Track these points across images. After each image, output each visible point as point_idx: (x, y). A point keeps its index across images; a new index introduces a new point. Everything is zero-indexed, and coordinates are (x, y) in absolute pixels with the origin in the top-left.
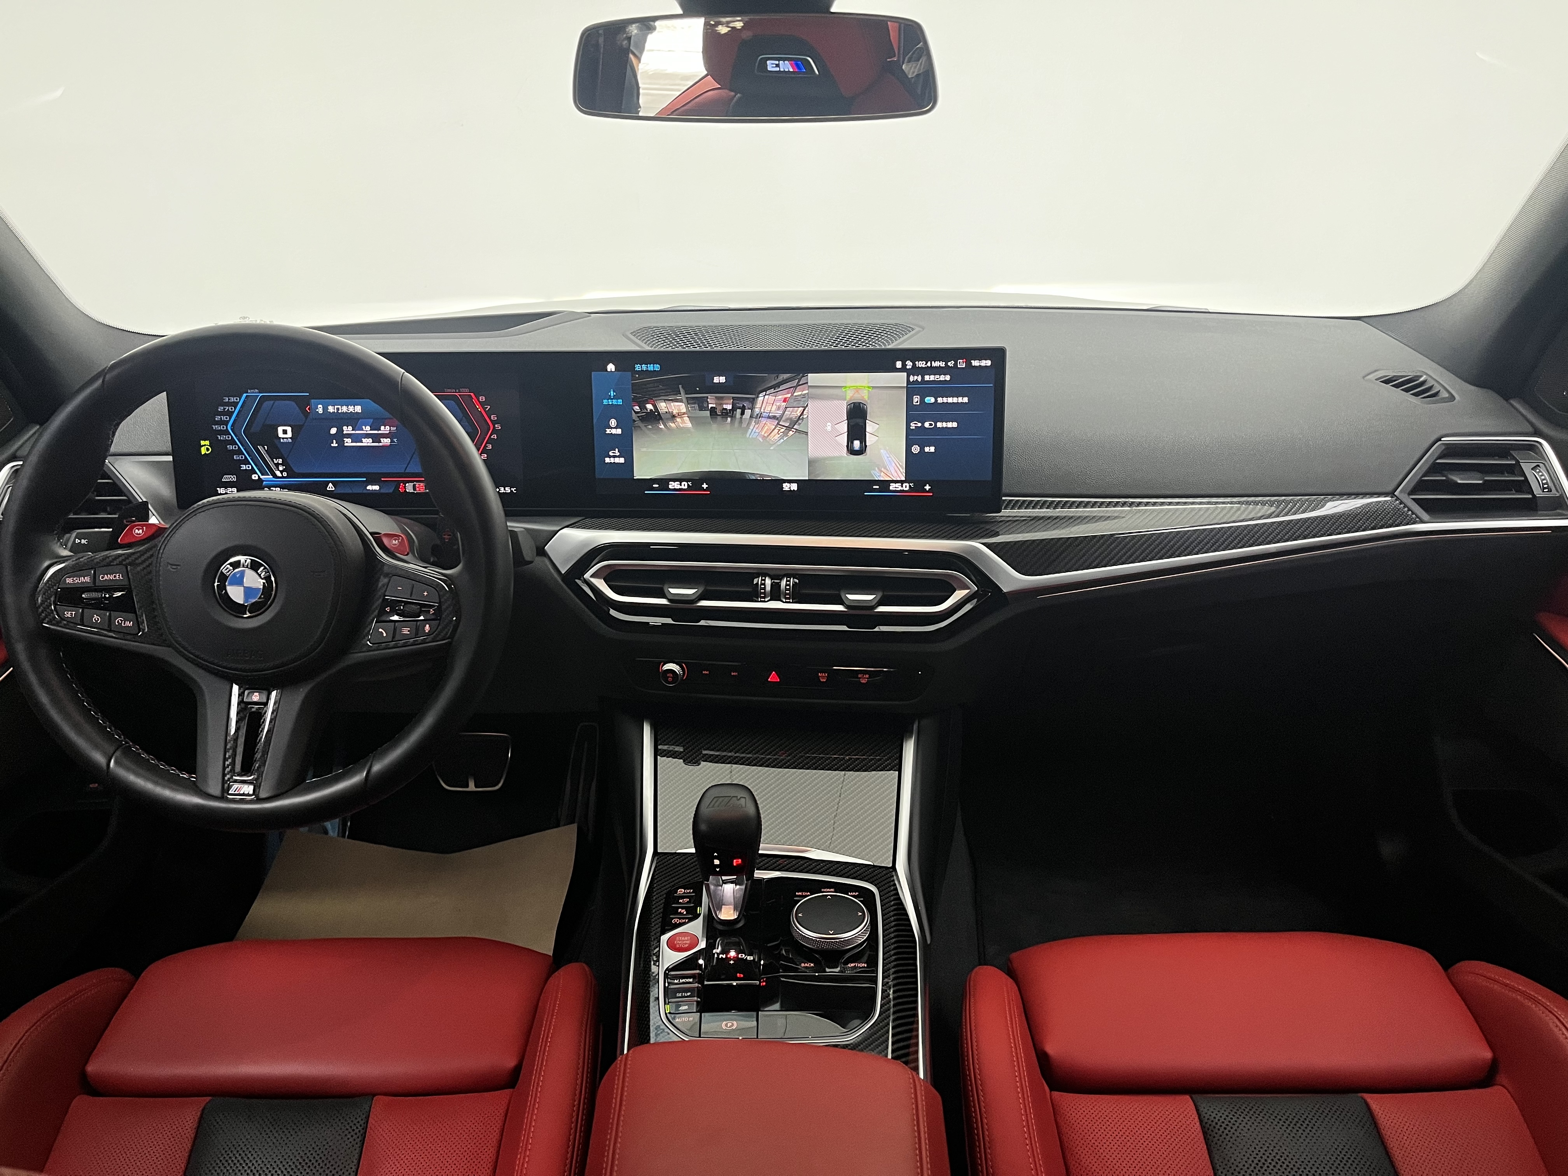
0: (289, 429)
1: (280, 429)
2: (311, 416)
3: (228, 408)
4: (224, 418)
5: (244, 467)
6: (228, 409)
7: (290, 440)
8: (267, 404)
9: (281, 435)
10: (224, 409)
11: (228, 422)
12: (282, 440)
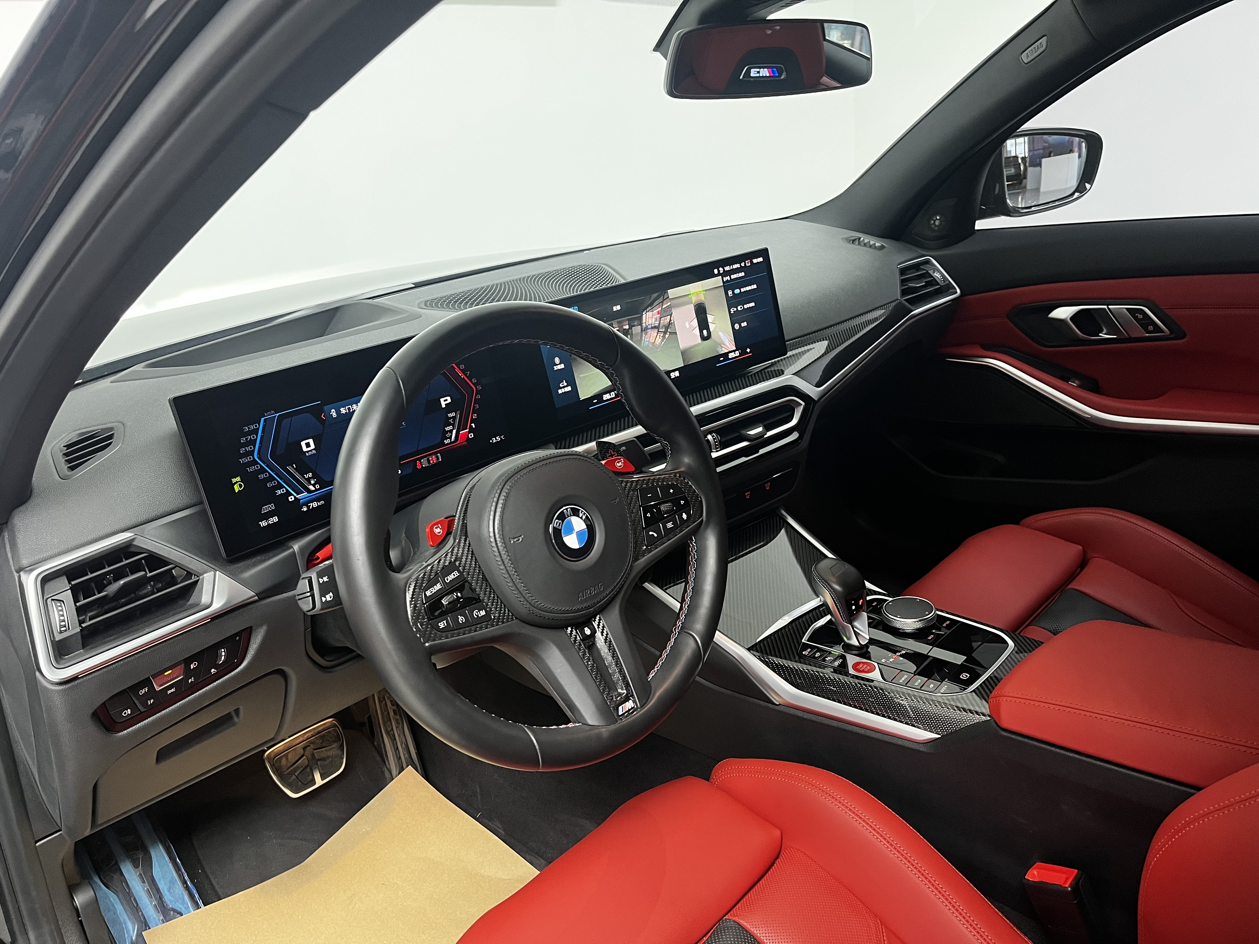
0: (311, 441)
1: (303, 444)
2: (327, 422)
3: (249, 437)
4: (248, 449)
5: (279, 492)
6: (251, 438)
7: (314, 452)
8: (286, 422)
9: (305, 449)
10: (247, 439)
11: (253, 451)
12: (307, 454)
